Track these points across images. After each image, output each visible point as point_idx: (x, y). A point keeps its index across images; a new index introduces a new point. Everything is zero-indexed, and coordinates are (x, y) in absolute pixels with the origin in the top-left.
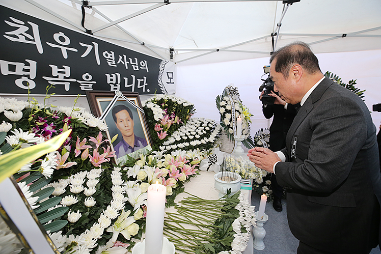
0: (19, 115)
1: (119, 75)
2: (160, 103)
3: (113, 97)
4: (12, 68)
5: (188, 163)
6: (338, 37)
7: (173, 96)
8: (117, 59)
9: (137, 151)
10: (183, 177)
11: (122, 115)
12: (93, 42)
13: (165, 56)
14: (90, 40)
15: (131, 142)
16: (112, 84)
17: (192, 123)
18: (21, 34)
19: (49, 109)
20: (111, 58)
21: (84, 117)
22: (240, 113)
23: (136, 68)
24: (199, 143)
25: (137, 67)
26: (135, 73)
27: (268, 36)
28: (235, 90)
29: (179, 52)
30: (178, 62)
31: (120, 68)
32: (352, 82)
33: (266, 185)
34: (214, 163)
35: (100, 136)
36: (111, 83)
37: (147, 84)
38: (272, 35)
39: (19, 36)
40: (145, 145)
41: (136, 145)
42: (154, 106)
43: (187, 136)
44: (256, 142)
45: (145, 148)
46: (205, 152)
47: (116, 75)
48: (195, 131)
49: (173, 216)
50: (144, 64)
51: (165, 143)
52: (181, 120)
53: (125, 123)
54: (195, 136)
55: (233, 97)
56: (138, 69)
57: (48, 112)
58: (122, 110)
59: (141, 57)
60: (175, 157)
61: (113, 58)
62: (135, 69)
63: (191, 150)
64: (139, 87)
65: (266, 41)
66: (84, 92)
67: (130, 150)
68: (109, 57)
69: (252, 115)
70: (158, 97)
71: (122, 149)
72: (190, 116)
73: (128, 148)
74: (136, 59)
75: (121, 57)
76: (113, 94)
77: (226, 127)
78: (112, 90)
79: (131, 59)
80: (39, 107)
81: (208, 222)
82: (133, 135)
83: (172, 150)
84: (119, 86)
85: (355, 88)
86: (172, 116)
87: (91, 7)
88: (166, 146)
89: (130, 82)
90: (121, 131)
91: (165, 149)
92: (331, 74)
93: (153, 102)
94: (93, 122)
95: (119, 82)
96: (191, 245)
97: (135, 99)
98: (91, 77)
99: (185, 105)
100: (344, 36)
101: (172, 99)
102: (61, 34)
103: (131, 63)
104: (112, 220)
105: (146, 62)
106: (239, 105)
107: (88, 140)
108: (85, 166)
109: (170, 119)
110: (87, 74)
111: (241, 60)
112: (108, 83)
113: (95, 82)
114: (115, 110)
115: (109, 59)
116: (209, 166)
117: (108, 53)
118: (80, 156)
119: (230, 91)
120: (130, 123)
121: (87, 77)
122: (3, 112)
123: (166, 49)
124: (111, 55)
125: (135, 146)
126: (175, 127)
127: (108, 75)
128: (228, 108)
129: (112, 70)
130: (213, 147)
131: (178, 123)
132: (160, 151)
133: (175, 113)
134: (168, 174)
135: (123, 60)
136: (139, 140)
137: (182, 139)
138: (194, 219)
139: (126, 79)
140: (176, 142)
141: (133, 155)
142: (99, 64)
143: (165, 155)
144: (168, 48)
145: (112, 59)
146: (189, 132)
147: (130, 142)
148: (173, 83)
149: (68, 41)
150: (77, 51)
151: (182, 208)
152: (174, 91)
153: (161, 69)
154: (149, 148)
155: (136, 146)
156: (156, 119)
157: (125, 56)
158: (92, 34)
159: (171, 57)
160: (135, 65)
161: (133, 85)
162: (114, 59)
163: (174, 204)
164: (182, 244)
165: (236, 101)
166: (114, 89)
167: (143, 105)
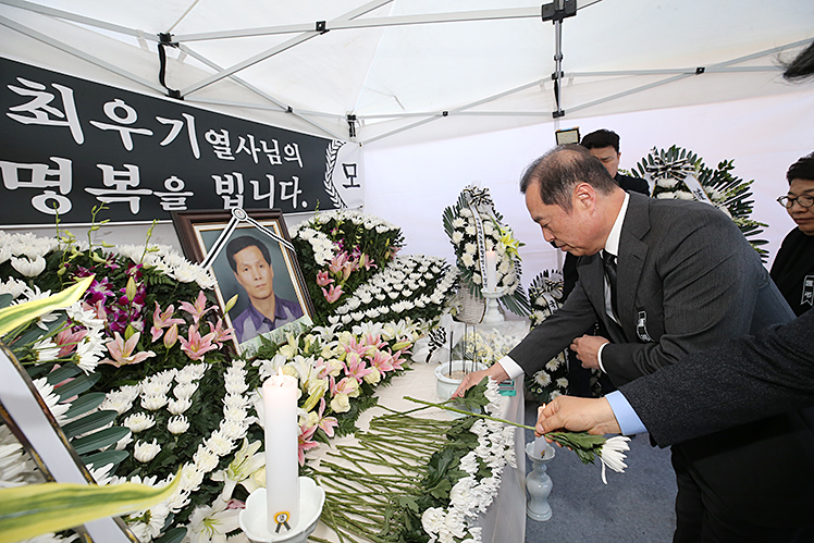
0: (39, 266)
1: (239, 176)
2: (327, 228)
3: (228, 220)
4: (25, 175)
5: (385, 348)
6: (687, 74)
7: (356, 213)
8: (234, 145)
9: (282, 328)
10: (373, 376)
11: (248, 256)
12: (184, 115)
13: (337, 131)
14: (177, 111)
15: (268, 311)
16: (227, 194)
17: (398, 266)
18: (40, 109)
19: (99, 251)
20: (222, 143)
21: (168, 264)
22: (495, 242)
23: (275, 159)
24: (409, 305)
25: (278, 158)
26: (274, 170)
27: (547, 80)
28: (483, 194)
29: (367, 122)
30: (366, 143)
31: (241, 163)
32: (725, 166)
33: (557, 388)
34: (440, 346)
35: (202, 299)
36: (223, 194)
37: (300, 192)
38: (554, 77)
39: (36, 112)
40: (298, 314)
41: (280, 316)
42: (316, 236)
43: (386, 293)
44: (533, 300)
45: (298, 322)
46: (425, 324)
47: (234, 177)
48: (402, 282)
49: (351, 453)
50: (293, 152)
51: (341, 309)
52: (373, 261)
53: (253, 271)
54: (400, 292)
55: (480, 208)
56: (279, 162)
57: (96, 257)
58: (247, 246)
59: (286, 137)
60: (359, 336)
61: (227, 143)
62: (273, 162)
63: (393, 322)
64: (283, 197)
65: (543, 91)
66: (168, 215)
67: (266, 326)
68: (218, 141)
69: (520, 245)
70: (325, 216)
71: (249, 324)
72: (393, 251)
73: (260, 321)
74: (276, 142)
75: (243, 141)
76: (228, 216)
77: (467, 272)
78: (227, 207)
79: (264, 143)
80: (78, 248)
81: (417, 459)
82: (273, 297)
83: (354, 322)
84: (241, 198)
85: (733, 177)
86: (355, 254)
87: (177, 45)
88: (341, 315)
89: (264, 189)
90: (248, 289)
91: (340, 321)
92: (680, 151)
93: (312, 227)
94: (187, 272)
95: (241, 190)
96: (377, 503)
97: (274, 223)
98: (181, 185)
99: (380, 230)
100: (700, 71)
101: (354, 220)
102: (119, 103)
103: (266, 150)
104: (221, 458)
105: (296, 146)
106: (492, 224)
107: (176, 308)
108: (174, 361)
109: (351, 259)
110: (174, 178)
111: (494, 130)
112: (219, 193)
113: (191, 194)
114: (234, 247)
115: (219, 145)
116: (431, 351)
117: (216, 134)
118: (161, 340)
119: (472, 196)
120: (265, 272)
121: (175, 184)
122: (9, 261)
123: (339, 117)
124: (222, 137)
125: (276, 317)
126: (361, 277)
127: (217, 178)
128: (470, 231)
129: (225, 168)
130: (440, 313)
131: (368, 268)
132: (330, 325)
133: (361, 249)
134: (342, 371)
135: (247, 145)
136: (285, 306)
137: (375, 299)
138: (391, 455)
139: (256, 184)
140: (363, 307)
141: (271, 335)
142: (197, 156)
143: (337, 334)
144: (344, 115)
145: (225, 146)
146: (391, 285)
147: (267, 309)
148: (358, 186)
149: (132, 117)
150: (151, 133)
151: (369, 435)
152: (362, 202)
153: (329, 158)
154: (307, 320)
155: (280, 319)
156: (320, 260)
157: (251, 138)
158: (182, 99)
159: (352, 133)
160: (274, 153)
161: (271, 194)
162: (228, 145)
163: (354, 430)
164: (362, 503)
165: (488, 218)
166: (231, 205)
167: (293, 234)
